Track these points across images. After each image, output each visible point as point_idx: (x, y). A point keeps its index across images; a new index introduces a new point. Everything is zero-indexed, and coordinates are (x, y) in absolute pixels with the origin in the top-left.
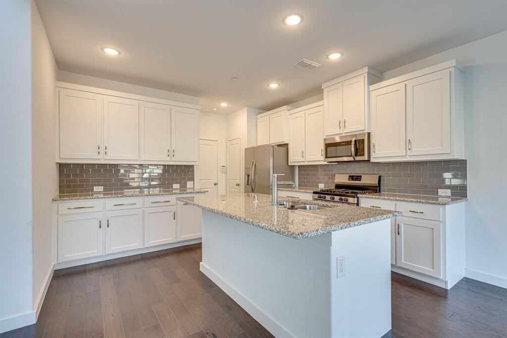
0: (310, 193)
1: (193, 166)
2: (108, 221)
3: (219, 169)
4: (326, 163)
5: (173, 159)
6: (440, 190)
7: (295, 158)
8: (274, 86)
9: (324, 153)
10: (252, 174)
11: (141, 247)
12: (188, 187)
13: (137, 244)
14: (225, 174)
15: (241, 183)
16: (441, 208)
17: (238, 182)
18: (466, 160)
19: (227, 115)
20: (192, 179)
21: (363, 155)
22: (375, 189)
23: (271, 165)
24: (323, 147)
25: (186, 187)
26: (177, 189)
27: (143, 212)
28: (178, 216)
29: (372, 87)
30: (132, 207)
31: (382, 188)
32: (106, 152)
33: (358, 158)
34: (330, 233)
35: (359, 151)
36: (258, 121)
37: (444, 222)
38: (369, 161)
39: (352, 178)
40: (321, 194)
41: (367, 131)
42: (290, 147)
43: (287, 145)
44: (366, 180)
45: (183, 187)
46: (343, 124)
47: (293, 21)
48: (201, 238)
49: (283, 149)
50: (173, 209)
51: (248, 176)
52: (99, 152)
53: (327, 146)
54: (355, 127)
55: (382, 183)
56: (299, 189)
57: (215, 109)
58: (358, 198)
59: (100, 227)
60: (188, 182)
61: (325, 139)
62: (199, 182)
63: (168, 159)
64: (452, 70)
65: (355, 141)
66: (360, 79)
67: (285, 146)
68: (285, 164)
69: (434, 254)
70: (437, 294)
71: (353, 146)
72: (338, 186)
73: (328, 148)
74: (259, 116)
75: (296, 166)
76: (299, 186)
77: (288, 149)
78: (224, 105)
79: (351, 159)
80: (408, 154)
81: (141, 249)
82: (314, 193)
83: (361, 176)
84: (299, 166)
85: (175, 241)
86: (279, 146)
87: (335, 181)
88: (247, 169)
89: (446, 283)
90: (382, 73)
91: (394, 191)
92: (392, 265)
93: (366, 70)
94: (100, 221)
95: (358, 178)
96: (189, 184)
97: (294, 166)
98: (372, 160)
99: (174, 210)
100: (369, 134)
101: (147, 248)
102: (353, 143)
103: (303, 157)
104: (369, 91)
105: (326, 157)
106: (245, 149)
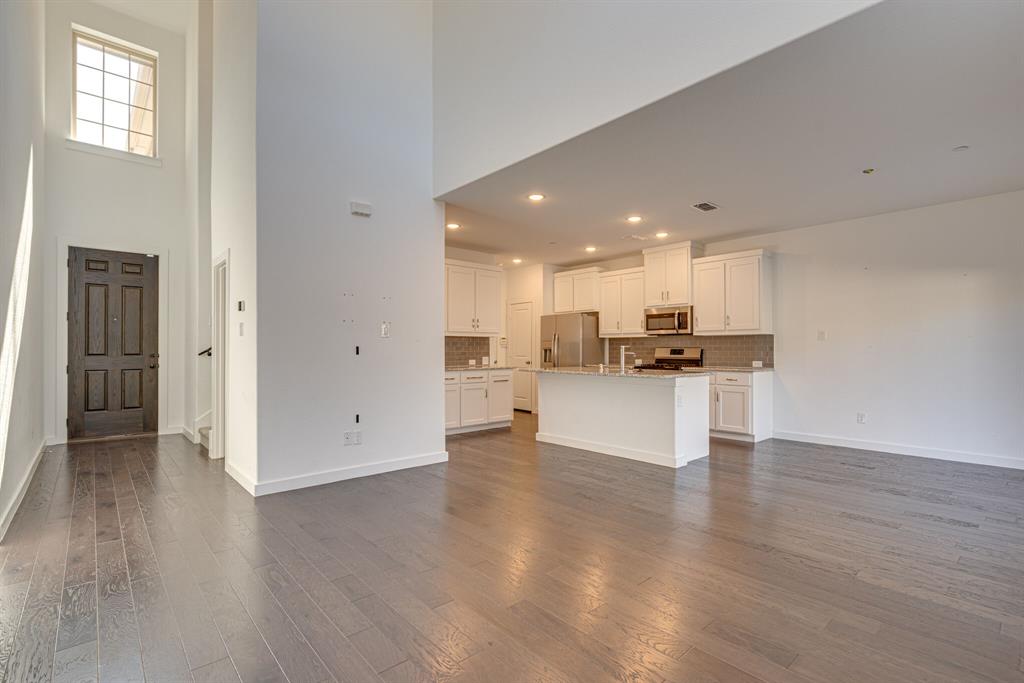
1: (488, 338)
4: (646, 336)
5: (478, 330)
6: (754, 363)
7: (607, 330)
8: (591, 249)
9: (644, 324)
12: (483, 363)
14: (504, 349)
16: (749, 375)
20: (488, 354)
21: (686, 328)
22: (698, 363)
24: (643, 319)
25: (481, 363)
26: (475, 365)
28: (490, 394)
29: (695, 261)
31: (704, 361)
33: (681, 331)
34: (674, 378)
35: (682, 325)
36: (556, 281)
37: (752, 386)
38: (692, 334)
39: (674, 352)
40: (640, 368)
41: (690, 304)
42: (601, 316)
43: (597, 313)
44: (688, 354)
45: (479, 362)
46: (666, 295)
49: (593, 318)
50: (485, 386)
53: (649, 316)
54: (677, 300)
55: (704, 356)
60: (483, 357)
61: (645, 310)
62: (494, 357)
64: (761, 258)
65: (679, 314)
66: (684, 251)
67: (596, 314)
68: (594, 336)
69: (744, 416)
70: (746, 447)
71: (676, 319)
72: (659, 361)
73: (650, 320)
74: (556, 275)
75: (607, 338)
77: (598, 318)
78: (517, 261)
79: (675, 332)
80: (726, 328)
83: (683, 350)
84: (610, 339)
85: (486, 422)
86: (588, 314)
87: (655, 355)
89: (753, 436)
90: (704, 245)
92: (711, 430)
93: (689, 243)
95: (680, 352)
96: (485, 360)
97: (605, 338)
98: (695, 334)
99: (485, 388)
100: (692, 307)
101: (465, 427)
102: (676, 316)
103: (617, 328)
104: (692, 265)
105: (648, 329)
106: (542, 317)
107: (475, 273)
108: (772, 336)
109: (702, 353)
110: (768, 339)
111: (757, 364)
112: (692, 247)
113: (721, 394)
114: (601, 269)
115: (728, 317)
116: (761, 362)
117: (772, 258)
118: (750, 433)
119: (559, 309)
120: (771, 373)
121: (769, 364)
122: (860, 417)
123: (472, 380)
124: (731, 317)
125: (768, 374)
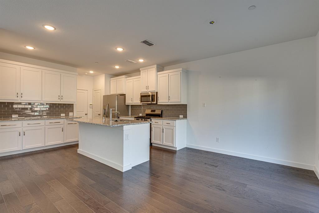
0: (133, 118)
1: (73, 104)
2: (24, 132)
3: (88, 106)
4: (141, 104)
5: (62, 100)
6: (180, 116)
7: (129, 102)
8: (117, 67)
9: (140, 100)
10: (107, 109)
11: (43, 146)
12: (70, 115)
13: (41, 144)
14: (92, 109)
15: (101, 113)
16: (175, 121)
17: (99, 113)
18: (187, 105)
19: (93, 77)
20: (73, 111)
21: (154, 101)
22: (159, 116)
23: (116, 104)
24: (140, 97)
26: (64, 116)
27: (45, 128)
28: (65, 130)
29: (158, 73)
30: (38, 125)
31: (163, 115)
32: (22, 96)
33: (153, 103)
36: (111, 81)
37: (175, 127)
38: (157, 104)
39: (152, 111)
40: (138, 118)
41: (156, 91)
42: (126, 96)
43: (125, 95)
44: (158, 112)
45: (67, 115)
46: (147, 87)
47: (120, 49)
48: (78, 141)
49: (123, 97)
50: (62, 126)
51: (105, 110)
52: (17, 96)
53: (142, 96)
54: (151, 90)
55: (163, 113)
56: (131, 116)
57: (86, 74)
58: (151, 119)
59: (20, 135)
60: (70, 113)
61: (141, 93)
62: (76, 113)
63: (59, 100)
64: (181, 71)
65: (152, 95)
66: (154, 69)
67: (124, 95)
68: (124, 104)
71: (151, 97)
72: (147, 115)
73: (142, 98)
74: (111, 79)
75: (130, 105)
76: (131, 115)
77: (125, 97)
78: (91, 72)
79: (150, 103)
80: (169, 102)
81: (43, 147)
82: (135, 118)
83: (155, 110)
84: (131, 105)
85: (62, 143)
86: (120, 95)
87: (146, 112)
88: (104, 106)
89: (176, 148)
90: (163, 67)
91: (167, 116)
94: (20, 133)
95: (154, 111)
96: (71, 114)
97: (129, 105)
98: (158, 104)
100: (157, 93)
101: (46, 146)
102: (151, 96)
103: (132, 101)
104: (157, 75)
105: (141, 102)
106: (104, 96)
107: (61, 74)
108: (186, 105)
109: (162, 111)
110: (185, 106)
111: (181, 116)
112: (157, 67)
113: (164, 129)
114: (126, 77)
115: (169, 97)
116: (182, 116)
117: (186, 73)
118: (174, 146)
119: (112, 93)
120: (186, 120)
121: (185, 117)
122: (217, 139)
123: (52, 124)
124: (171, 97)
125: (184, 121)
